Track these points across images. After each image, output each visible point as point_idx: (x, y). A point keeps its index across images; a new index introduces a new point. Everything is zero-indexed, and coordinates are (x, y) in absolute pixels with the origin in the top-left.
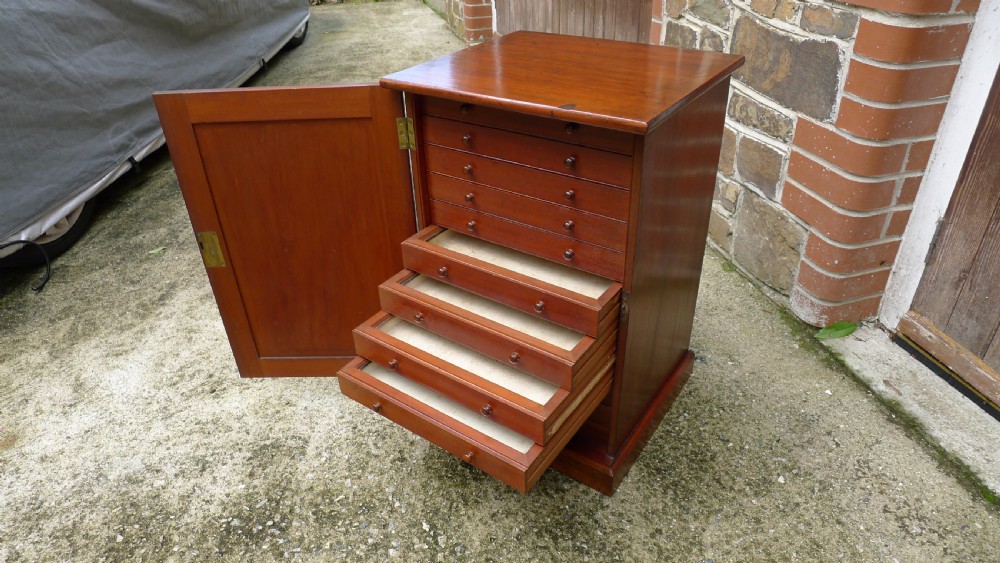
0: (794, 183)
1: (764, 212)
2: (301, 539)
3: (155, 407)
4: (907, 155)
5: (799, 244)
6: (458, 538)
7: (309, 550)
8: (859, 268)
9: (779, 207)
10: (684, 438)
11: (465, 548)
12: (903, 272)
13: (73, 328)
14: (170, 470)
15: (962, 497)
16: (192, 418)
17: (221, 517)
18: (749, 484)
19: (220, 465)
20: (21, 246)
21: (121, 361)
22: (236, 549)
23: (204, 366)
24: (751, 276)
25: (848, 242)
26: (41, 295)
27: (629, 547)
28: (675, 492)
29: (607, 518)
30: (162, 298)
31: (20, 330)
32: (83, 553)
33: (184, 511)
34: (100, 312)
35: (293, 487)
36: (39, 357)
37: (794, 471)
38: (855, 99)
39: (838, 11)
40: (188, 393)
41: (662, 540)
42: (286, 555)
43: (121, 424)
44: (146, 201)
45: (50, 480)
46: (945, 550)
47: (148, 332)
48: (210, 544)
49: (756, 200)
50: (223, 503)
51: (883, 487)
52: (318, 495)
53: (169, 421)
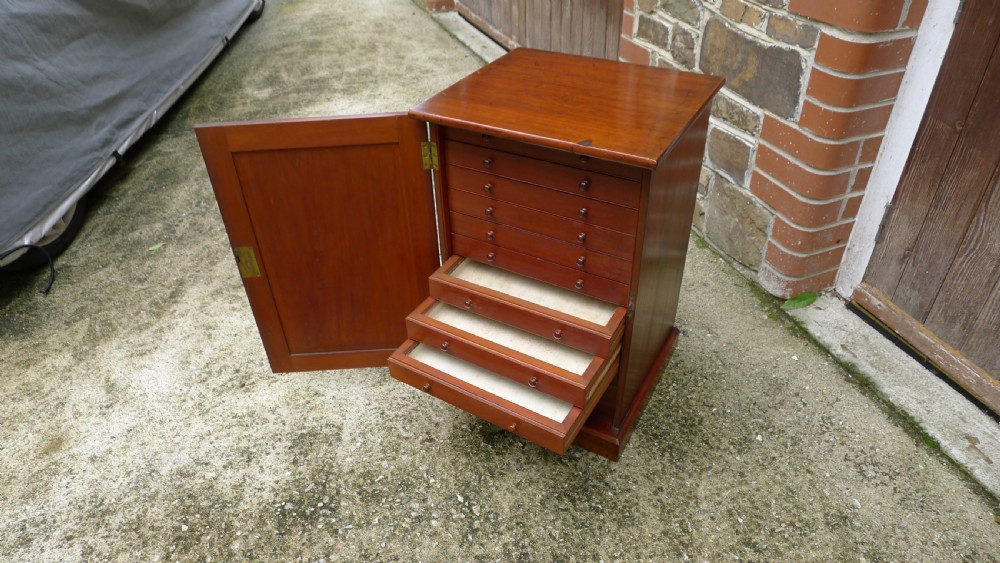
0: (761, 172)
1: (734, 196)
2: (351, 517)
3: (190, 404)
4: (860, 150)
5: (766, 226)
6: (490, 507)
7: (360, 526)
8: (818, 247)
9: (748, 193)
10: (673, 406)
11: (497, 514)
12: (856, 249)
13: (91, 331)
14: (218, 463)
15: (906, 442)
16: (228, 412)
17: (274, 502)
18: (732, 444)
19: (264, 455)
20: (25, 250)
21: (146, 360)
22: (294, 529)
23: (228, 361)
24: (722, 252)
25: (810, 226)
26: (50, 297)
27: (637, 504)
28: (671, 455)
29: (615, 481)
30: (173, 295)
31: (37, 333)
32: (153, 543)
33: (239, 499)
34: (113, 313)
35: (335, 470)
36: (64, 360)
37: (770, 430)
38: (816, 102)
39: (801, 23)
40: (219, 389)
41: (663, 496)
42: (340, 531)
43: (161, 422)
44: (134, 195)
45: (105, 478)
46: (895, 489)
47: (166, 330)
48: (269, 527)
49: (726, 185)
50: (274, 490)
51: (844, 439)
52: (359, 476)
53: (206, 417)
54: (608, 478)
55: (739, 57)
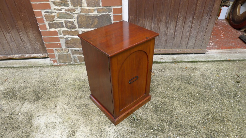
38: (116, 21)
54: (154, 103)
55: (91, 20)
